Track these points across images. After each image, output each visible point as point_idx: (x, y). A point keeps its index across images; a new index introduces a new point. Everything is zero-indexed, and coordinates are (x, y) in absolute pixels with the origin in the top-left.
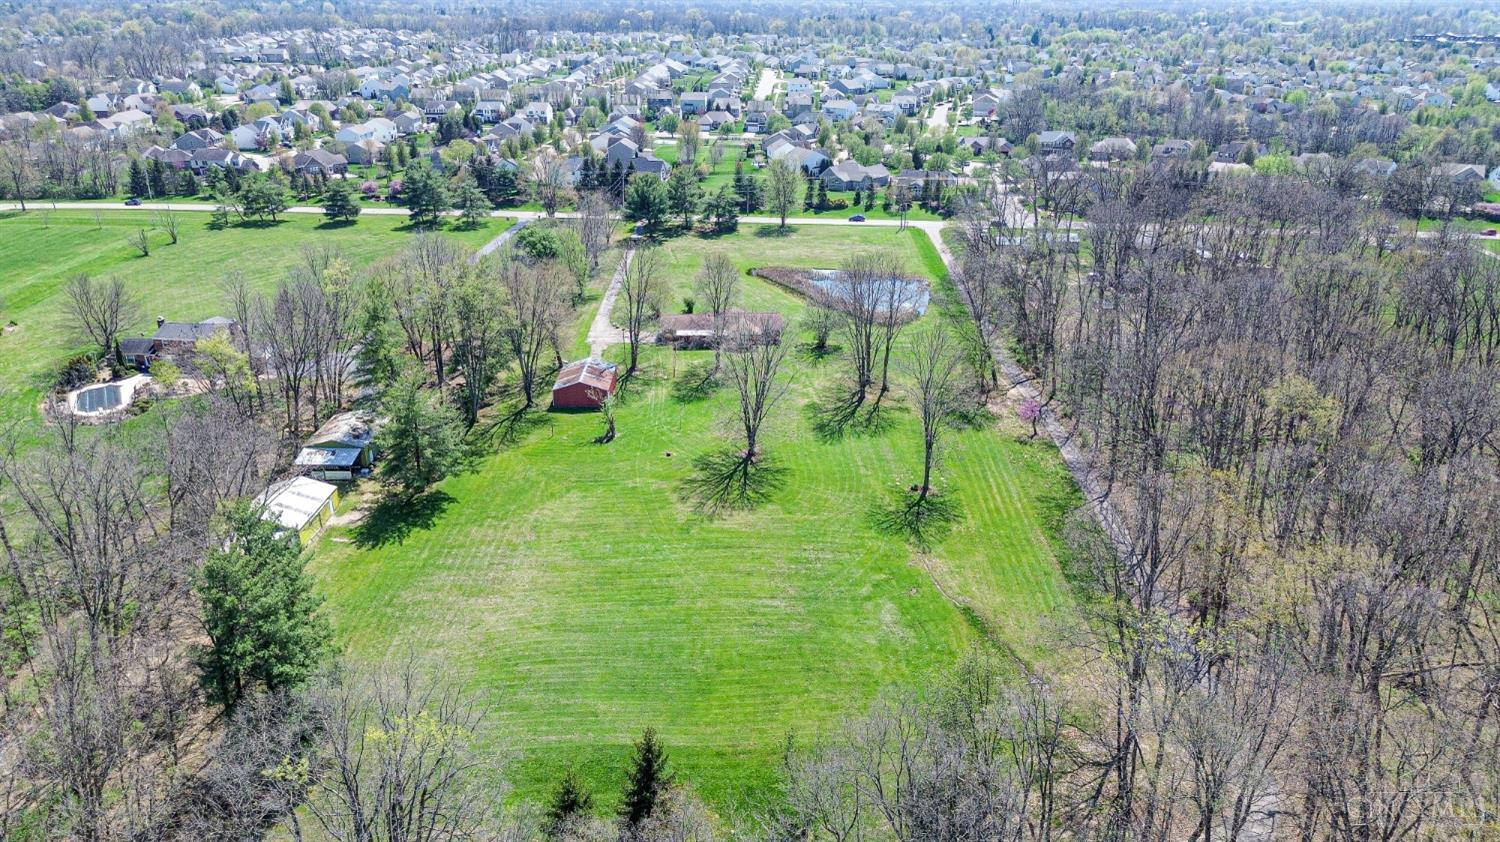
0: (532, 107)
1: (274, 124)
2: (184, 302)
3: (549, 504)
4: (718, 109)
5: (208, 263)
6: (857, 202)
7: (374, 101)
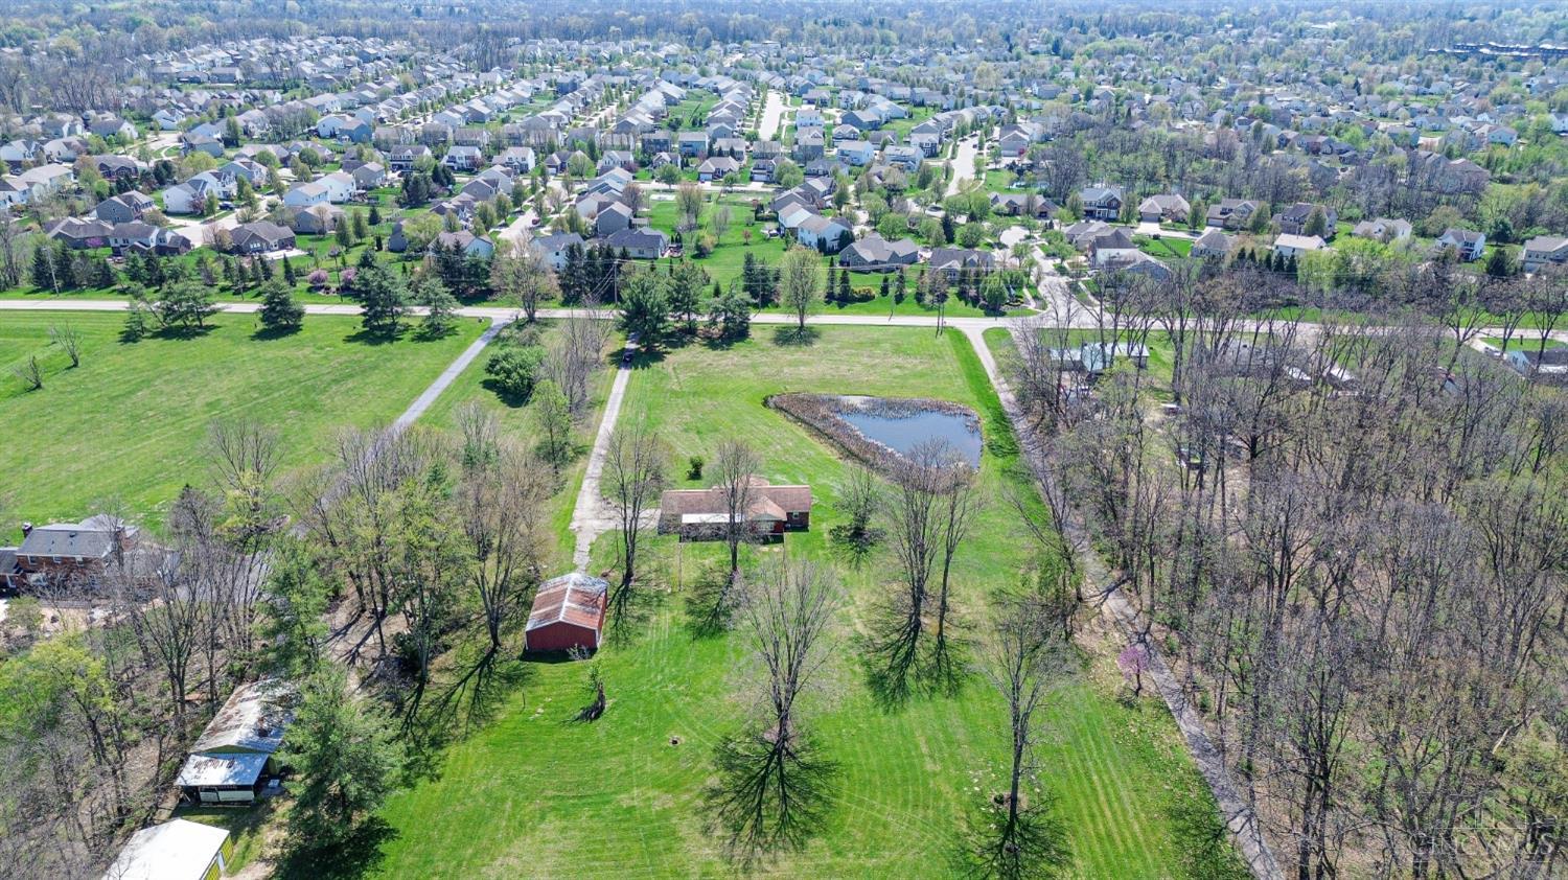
0: (512, 153)
1: (212, 181)
2: (74, 467)
3: (517, 846)
4: (720, 154)
5: (111, 399)
6: (885, 291)
7: (333, 141)
